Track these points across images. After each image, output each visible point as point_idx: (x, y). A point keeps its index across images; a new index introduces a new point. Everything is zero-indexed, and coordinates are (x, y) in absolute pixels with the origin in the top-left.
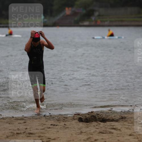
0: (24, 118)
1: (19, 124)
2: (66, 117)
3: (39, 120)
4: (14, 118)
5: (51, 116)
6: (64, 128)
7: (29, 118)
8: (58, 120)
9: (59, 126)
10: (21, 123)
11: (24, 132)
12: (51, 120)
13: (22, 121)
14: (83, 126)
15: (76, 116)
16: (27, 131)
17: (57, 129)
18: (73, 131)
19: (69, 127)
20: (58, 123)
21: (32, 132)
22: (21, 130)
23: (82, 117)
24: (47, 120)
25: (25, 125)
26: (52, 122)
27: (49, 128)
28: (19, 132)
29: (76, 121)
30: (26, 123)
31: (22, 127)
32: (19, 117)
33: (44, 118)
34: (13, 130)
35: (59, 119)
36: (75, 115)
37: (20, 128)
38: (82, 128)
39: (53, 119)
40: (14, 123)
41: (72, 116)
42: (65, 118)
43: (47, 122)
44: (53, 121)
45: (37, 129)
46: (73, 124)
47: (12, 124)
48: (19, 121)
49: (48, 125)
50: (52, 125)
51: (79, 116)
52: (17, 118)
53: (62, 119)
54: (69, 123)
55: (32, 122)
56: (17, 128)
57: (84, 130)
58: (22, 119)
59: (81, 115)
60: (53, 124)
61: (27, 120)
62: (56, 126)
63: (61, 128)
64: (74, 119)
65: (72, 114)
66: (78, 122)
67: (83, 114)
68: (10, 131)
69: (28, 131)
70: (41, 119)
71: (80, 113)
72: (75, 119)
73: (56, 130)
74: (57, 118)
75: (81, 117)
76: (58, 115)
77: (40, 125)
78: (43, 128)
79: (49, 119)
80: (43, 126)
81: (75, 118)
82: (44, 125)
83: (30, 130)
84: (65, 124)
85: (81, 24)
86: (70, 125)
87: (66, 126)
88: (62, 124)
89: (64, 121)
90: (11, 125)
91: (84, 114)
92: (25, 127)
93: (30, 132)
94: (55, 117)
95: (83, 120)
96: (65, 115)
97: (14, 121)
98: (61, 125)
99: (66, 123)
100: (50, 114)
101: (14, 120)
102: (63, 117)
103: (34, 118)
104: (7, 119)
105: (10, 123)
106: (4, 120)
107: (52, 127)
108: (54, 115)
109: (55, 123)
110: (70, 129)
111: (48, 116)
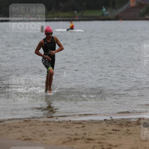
0: (82, 122)
2: (130, 121)
3: (99, 124)
4: (71, 122)
5: (112, 120)
6: (128, 134)
7: (88, 122)
8: (121, 125)
9: (121, 131)
10: (79, 128)
11: (82, 137)
12: (113, 124)
13: (80, 126)
16: (85, 136)
17: (119, 134)
18: (137, 138)
19: (133, 132)
20: (120, 129)
21: (91, 137)
22: (79, 135)
24: (108, 124)
25: (83, 130)
26: (114, 127)
27: (111, 133)
28: (77, 137)
30: (84, 128)
31: (80, 132)
32: (77, 121)
34: (71, 135)
35: (121, 123)
36: (139, 120)
37: (78, 133)
39: (115, 123)
40: (71, 128)
41: (136, 121)
42: (128, 123)
43: (108, 127)
44: (115, 126)
45: (97, 135)
46: (137, 130)
47: (69, 128)
48: (76, 125)
49: (110, 130)
50: (113, 130)
52: (74, 122)
53: (125, 124)
54: (133, 128)
55: (91, 126)
56: (74, 133)
58: (80, 123)
60: (115, 129)
61: (86, 124)
62: (119, 131)
63: (123, 133)
64: (138, 124)
65: (136, 119)
68: (67, 136)
69: (87, 136)
70: (102, 123)
72: (140, 124)
73: (118, 136)
74: (119, 122)
76: (120, 119)
77: (100, 130)
78: (103, 133)
79: (110, 123)
80: (103, 131)
82: (105, 130)
83: (89, 136)
84: (128, 130)
85: (147, 17)
86: (134, 131)
87: (130, 132)
88: (125, 129)
89: (127, 126)
92: (84, 132)
94: (117, 121)
96: (128, 119)
98: (123, 131)
99: (129, 128)
100: (111, 118)
101: (71, 124)
102: (126, 122)
103: (93, 122)
104: (63, 123)
105: (67, 127)
106: (60, 124)
107: (114, 133)
108: (116, 119)
109: (117, 129)
110: (134, 135)
111: (109, 121)
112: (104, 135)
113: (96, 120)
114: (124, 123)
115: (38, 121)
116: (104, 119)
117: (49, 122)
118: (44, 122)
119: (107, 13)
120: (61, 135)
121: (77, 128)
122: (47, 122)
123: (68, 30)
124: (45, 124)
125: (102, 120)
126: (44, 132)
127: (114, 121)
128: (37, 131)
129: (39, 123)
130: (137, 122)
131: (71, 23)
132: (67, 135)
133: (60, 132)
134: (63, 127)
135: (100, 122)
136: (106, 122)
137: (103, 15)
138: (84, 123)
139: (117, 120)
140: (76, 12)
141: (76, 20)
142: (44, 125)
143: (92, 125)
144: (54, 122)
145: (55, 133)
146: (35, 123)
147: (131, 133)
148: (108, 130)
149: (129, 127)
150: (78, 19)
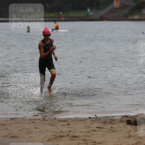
0: (67, 120)
1: (62, 126)
2: (113, 119)
3: (83, 121)
4: (57, 120)
5: (96, 118)
6: (112, 131)
7: (73, 120)
8: (105, 122)
9: (105, 128)
10: (64, 125)
11: (67, 134)
12: (97, 122)
13: (65, 123)
14: (132, 129)
15: (124, 119)
16: (70, 134)
18: (121, 135)
19: (117, 130)
20: (104, 126)
21: (76, 135)
22: (64, 133)
23: (131, 120)
24: (92, 122)
25: (68, 128)
26: (98, 125)
27: (95, 131)
28: (62, 135)
29: (124, 123)
30: (69, 125)
31: (65, 129)
32: (62, 119)
33: (89, 120)
34: (56, 132)
35: (105, 121)
36: (123, 117)
37: (63, 131)
38: (130, 131)
39: (99, 121)
40: (56, 125)
41: (119, 119)
42: (111, 121)
43: (92, 124)
44: (99, 123)
45: (81, 132)
46: (120, 127)
48: (62, 122)
49: (94, 127)
50: (97, 127)
51: (127, 119)
52: (60, 120)
53: (109, 121)
54: (117, 125)
56: (59, 131)
57: (132, 133)
58: (65, 121)
59: (129, 117)
60: (99, 127)
61: (71, 122)
62: (103, 128)
63: (107, 131)
64: (121, 121)
65: (119, 116)
66: (126, 124)
67: (131, 116)
68: (53, 134)
69: (72, 134)
70: (87, 121)
71: (128, 115)
72: (123, 122)
73: (102, 133)
74: (104, 120)
75: (129, 119)
76: (104, 117)
77: (85, 128)
78: (88, 130)
79: (94, 121)
80: (87, 129)
81: (123, 120)
82: (89, 127)
83: (74, 133)
84: (112, 127)
85: (130, 18)
86: (117, 128)
87: (113, 129)
88: (109, 126)
89: (110, 123)
90: (53, 127)
91: (133, 116)
92: (69, 130)
93: (74, 135)
95: (132, 123)
96: (112, 117)
97: (57, 122)
98: (107, 128)
99: (113, 126)
100: (95, 115)
102: (110, 119)
103: (78, 119)
104: (49, 121)
105: (52, 125)
106: (46, 121)
107: (98, 130)
108: (100, 117)
109: (101, 126)
110: (117, 132)
111: (93, 118)
112: (89, 132)
113: (81, 118)
114: (107, 120)
115: (24, 119)
116: (88, 117)
117: (35, 120)
118: (30, 120)
119: (92, 13)
120: (46, 132)
121: (62, 125)
122: (34, 120)
123: (52, 30)
124: (31, 121)
125: (87, 118)
126: (30, 130)
127: (98, 119)
128: (23, 129)
129: (25, 120)
130: (121, 119)
131: (56, 23)
132: (52, 132)
133: (46, 130)
134: (49, 124)
135: (85, 120)
136: (91, 119)
137: (88, 16)
138: (69, 120)
139: (102, 118)
140: (61, 13)
141: (62, 21)
142: (30, 123)
143: (77, 123)
144: (39, 119)
145: (41, 131)
146: (22, 121)
147: (115, 131)
148: (92, 127)
149: (113, 124)
150: (64, 19)
